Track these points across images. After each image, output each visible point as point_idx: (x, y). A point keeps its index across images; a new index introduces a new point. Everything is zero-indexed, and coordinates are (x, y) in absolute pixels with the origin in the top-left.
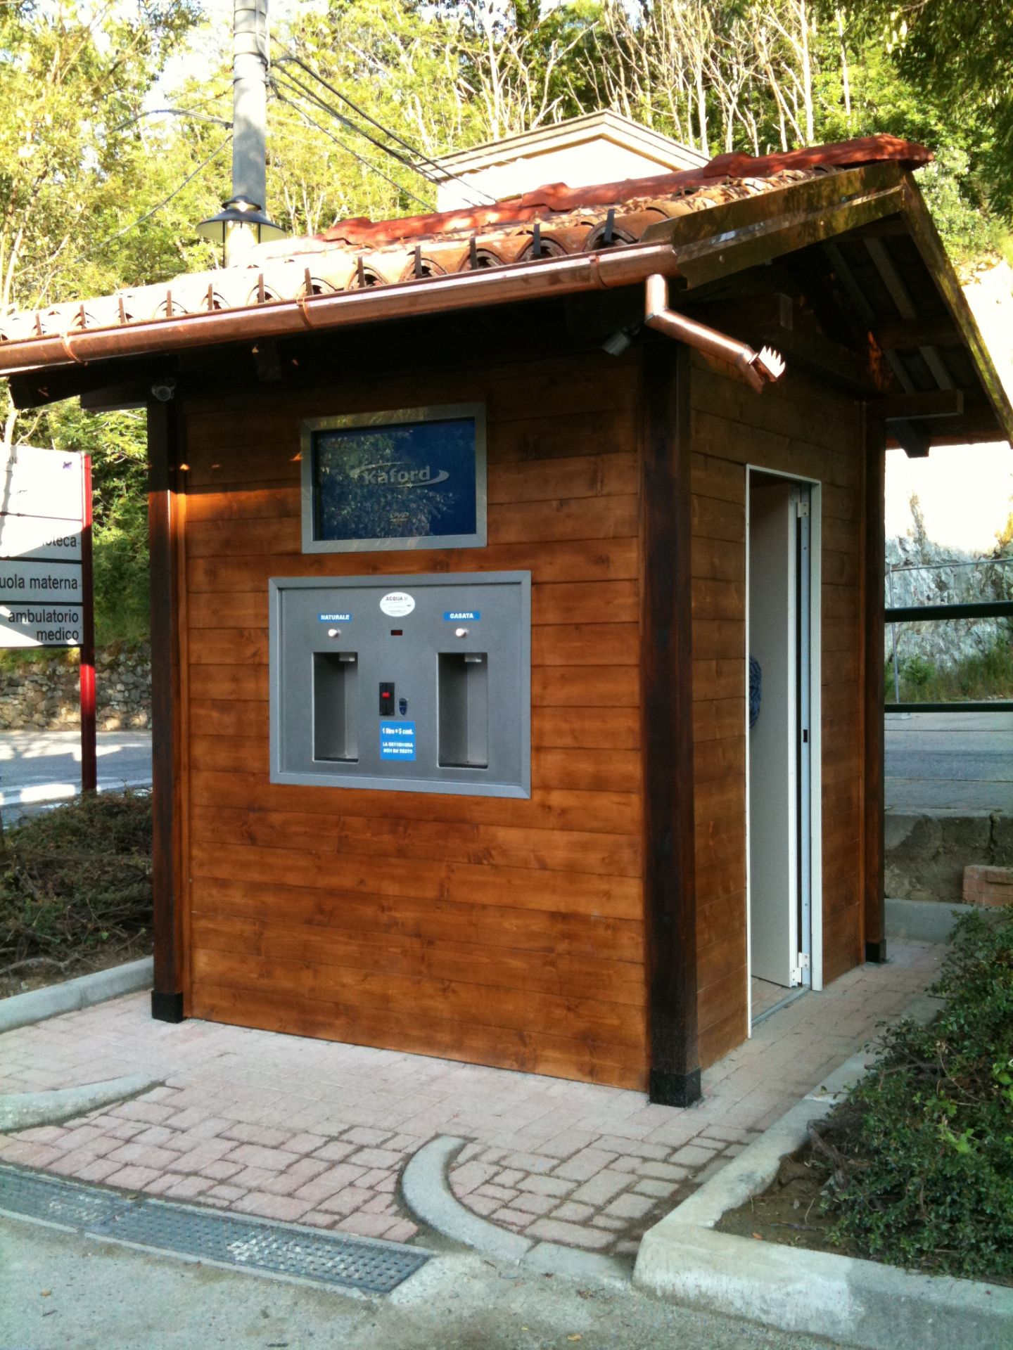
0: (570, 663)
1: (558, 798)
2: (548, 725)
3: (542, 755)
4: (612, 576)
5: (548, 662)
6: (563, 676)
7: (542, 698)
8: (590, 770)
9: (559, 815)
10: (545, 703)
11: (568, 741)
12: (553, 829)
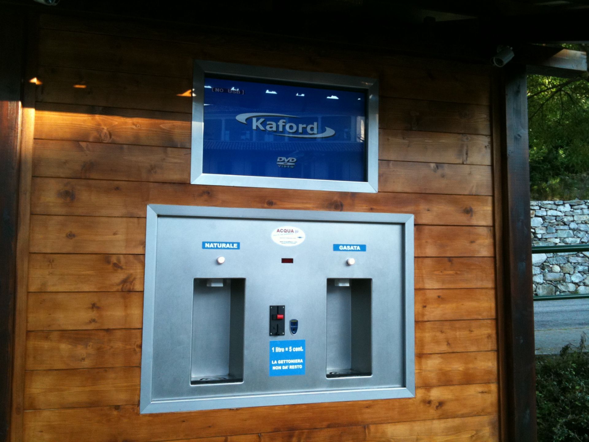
0: (444, 287)
1: (436, 394)
2: (428, 336)
3: (423, 361)
4: (474, 222)
5: (427, 286)
6: (439, 297)
7: (423, 315)
8: (461, 369)
9: (437, 407)
10: (426, 319)
11: (444, 348)
12: (433, 419)
